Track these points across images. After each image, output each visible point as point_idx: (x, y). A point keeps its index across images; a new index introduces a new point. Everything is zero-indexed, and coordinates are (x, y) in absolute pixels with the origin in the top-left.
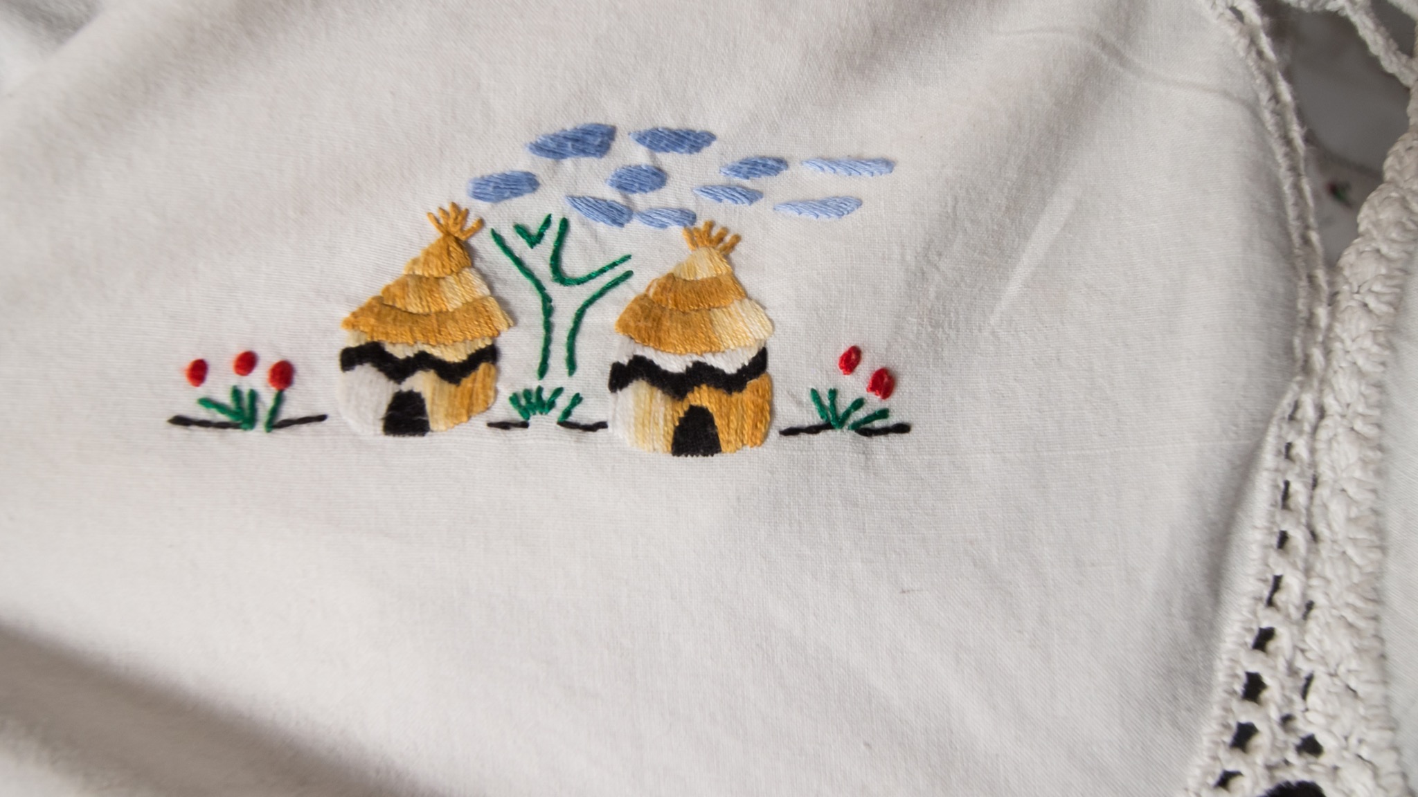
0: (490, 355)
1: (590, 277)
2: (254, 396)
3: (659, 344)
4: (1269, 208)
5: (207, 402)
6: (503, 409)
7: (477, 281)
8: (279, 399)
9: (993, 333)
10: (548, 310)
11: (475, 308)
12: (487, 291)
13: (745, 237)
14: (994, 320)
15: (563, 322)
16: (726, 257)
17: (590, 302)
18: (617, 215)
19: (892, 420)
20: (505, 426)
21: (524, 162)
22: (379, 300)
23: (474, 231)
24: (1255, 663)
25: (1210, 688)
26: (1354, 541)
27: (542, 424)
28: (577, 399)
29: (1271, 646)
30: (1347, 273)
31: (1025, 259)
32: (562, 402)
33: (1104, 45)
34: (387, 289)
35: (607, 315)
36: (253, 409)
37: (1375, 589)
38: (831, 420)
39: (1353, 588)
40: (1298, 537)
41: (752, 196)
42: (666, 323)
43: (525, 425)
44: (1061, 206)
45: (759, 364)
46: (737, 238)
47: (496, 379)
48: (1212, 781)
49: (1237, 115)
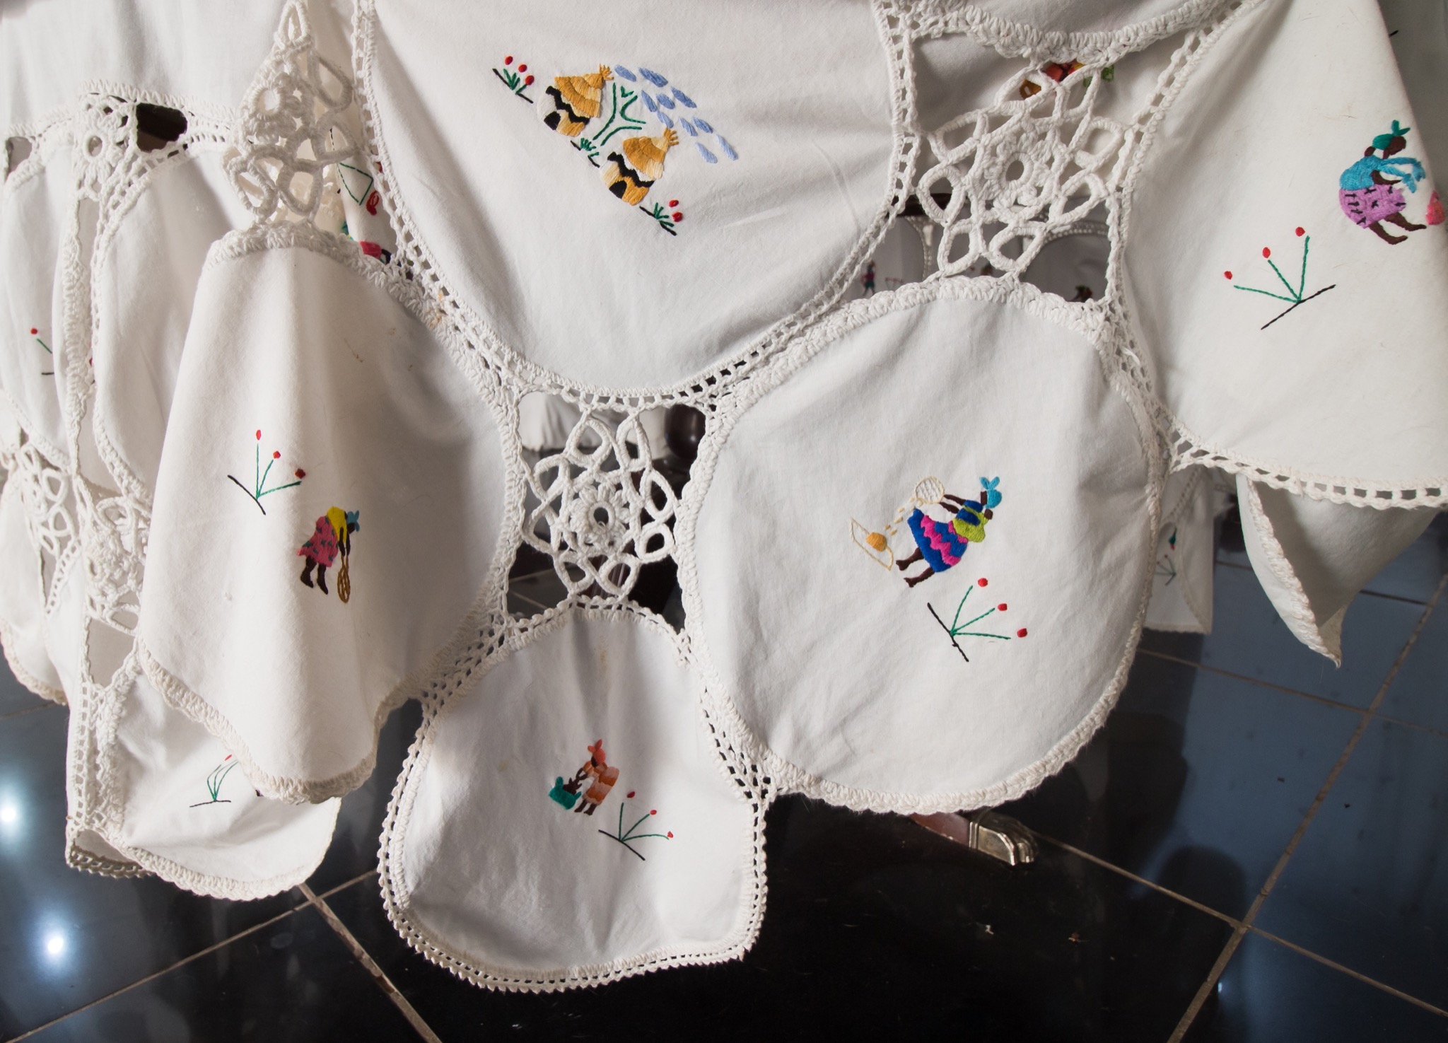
0: (586, 121)
1: (630, 120)
2: (519, 80)
3: (629, 157)
4: (831, 262)
5: (505, 71)
6: (577, 140)
7: (599, 95)
8: (524, 87)
9: (722, 230)
10: (611, 121)
11: (593, 102)
12: (599, 101)
13: (680, 145)
14: (725, 227)
15: (612, 127)
16: (669, 147)
17: (624, 128)
18: (652, 107)
19: (673, 229)
20: (575, 145)
21: (635, 72)
22: (570, 78)
23: (609, 79)
24: (718, 376)
25: (699, 370)
26: (776, 373)
27: (585, 153)
28: (597, 154)
29: (726, 376)
30: (851, 305)
31: (751, 218)
32: (593, 151)
33: (838, 173)
34: (574, 77)
35: (624, 136)
36: (516, 85)
37: (769, 390)
38: (656, 214)
39: (763, 383)
40: (760, 357)
41: (694, 133)
42: (636, 152)
43: (580, 149)
44: (777, 211)
45: (649, 184)
46: (678, 143)
47: (582, 130)
48: (679, 391)
49: (852, 229)
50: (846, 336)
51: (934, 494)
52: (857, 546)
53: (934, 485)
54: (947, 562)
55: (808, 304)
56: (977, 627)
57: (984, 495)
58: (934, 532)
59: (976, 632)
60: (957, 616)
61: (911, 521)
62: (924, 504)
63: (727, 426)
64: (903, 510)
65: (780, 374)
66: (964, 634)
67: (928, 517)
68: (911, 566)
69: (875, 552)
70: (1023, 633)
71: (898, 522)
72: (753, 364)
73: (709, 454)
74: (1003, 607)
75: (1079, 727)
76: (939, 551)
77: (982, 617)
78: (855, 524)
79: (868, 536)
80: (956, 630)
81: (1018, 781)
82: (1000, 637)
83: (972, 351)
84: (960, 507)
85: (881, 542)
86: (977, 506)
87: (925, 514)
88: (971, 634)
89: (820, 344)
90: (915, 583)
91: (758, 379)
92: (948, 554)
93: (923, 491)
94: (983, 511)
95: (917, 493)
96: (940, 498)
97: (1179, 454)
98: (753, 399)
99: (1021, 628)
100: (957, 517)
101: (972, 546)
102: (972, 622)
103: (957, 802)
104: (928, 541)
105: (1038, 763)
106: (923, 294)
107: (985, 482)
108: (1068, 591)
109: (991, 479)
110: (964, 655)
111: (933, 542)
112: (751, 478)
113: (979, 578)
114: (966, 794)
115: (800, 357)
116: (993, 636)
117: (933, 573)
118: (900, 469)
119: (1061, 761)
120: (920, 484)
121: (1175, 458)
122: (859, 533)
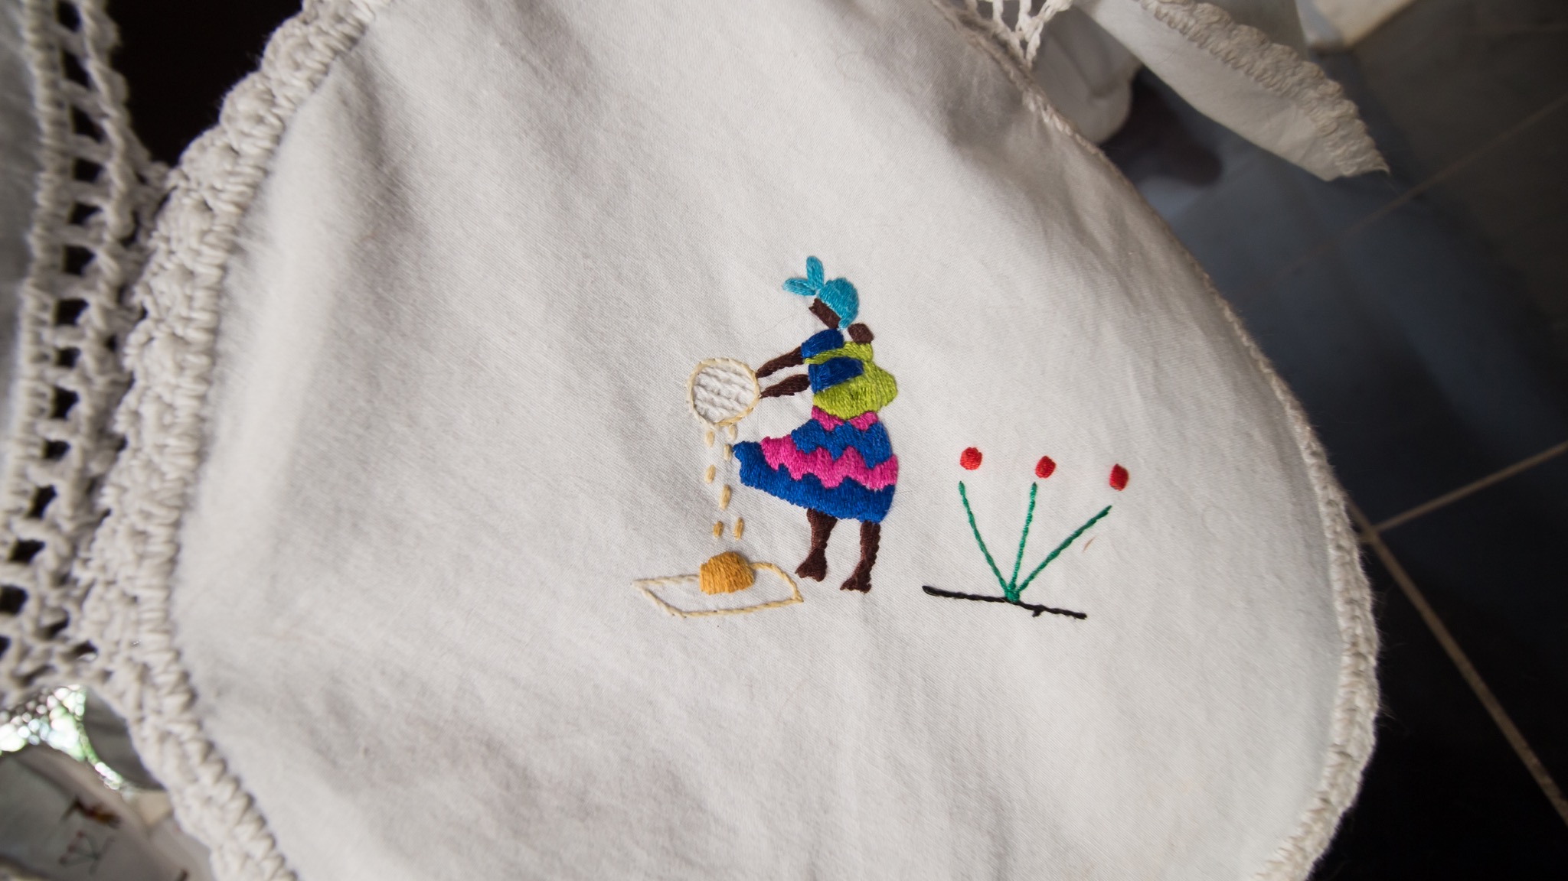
50: (242, 241)
51: (735, 390)
52: (701, 619)
53: (722, 375)
54: (880, 486)
55: (38, 229)
56: (1040, 545)
57: (819, 309)
58: (803, 455)
59: (1047, 553)
60: (989, 559)
61: (747, 479)
62: (740, 425)
63: (158, 661)
64: (713, 473)
65: (172, 441)
66: (1032, 577)
67: (767, 440)
68: (829, 554)
69: (744, 597)
70: (1119, 477)
71: (728, 501)
72: (71, 475)
73: (184, 757)
74: (1046, 467)
75: (1328, 535)
76: (847, 479)
77: (1030, 518)
78: (653, 586)
79: (699, 580)
80: (1013, 585)
81: (1351, 722)
82: (1092, 522)
83: (535, 70)
84: (802, 369)
85: (735, 567)
86: (827, 340)
87: (759, 440)
88: (1043, 566)
89: (197, 304)
90: (867, 578)
91: (128, 497)
92: (868, 470)
93: (713, 404)
94: (847, 337)
95: (705, 416)
96: (753, 387)
97: (1013, 29)
98: (158, 546)
99: (1107, 472)
100: (817, 391)
101: (888, 416)
102: (1022, 545)
103: (1299, 858)
104: (811, 482)
105: (1346, 660)
106: (321, 32)
107: (796, 285)
108: (1110, 335)
109: (802, 272)
110: (1067, 613)
111: (823, 477)
112: (340, 710)
113: (958, 458)
114: (1299, 832)
115: (181, 368)
116: (1078, 533)
117: (878, 529)
118: (629, 403)
119: (1365, 616)
120: (694, 396)
121: (1015, 41)
122: (680, 593)
